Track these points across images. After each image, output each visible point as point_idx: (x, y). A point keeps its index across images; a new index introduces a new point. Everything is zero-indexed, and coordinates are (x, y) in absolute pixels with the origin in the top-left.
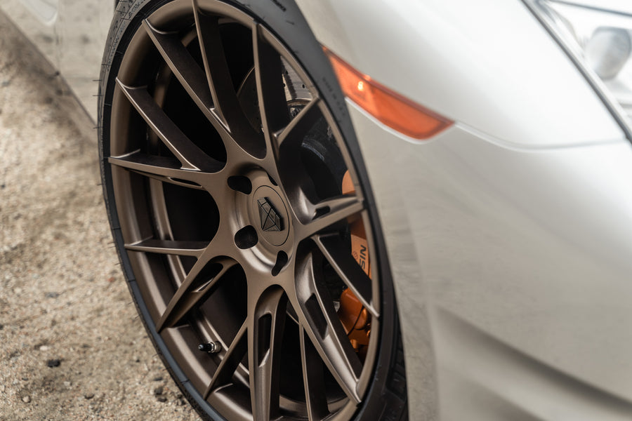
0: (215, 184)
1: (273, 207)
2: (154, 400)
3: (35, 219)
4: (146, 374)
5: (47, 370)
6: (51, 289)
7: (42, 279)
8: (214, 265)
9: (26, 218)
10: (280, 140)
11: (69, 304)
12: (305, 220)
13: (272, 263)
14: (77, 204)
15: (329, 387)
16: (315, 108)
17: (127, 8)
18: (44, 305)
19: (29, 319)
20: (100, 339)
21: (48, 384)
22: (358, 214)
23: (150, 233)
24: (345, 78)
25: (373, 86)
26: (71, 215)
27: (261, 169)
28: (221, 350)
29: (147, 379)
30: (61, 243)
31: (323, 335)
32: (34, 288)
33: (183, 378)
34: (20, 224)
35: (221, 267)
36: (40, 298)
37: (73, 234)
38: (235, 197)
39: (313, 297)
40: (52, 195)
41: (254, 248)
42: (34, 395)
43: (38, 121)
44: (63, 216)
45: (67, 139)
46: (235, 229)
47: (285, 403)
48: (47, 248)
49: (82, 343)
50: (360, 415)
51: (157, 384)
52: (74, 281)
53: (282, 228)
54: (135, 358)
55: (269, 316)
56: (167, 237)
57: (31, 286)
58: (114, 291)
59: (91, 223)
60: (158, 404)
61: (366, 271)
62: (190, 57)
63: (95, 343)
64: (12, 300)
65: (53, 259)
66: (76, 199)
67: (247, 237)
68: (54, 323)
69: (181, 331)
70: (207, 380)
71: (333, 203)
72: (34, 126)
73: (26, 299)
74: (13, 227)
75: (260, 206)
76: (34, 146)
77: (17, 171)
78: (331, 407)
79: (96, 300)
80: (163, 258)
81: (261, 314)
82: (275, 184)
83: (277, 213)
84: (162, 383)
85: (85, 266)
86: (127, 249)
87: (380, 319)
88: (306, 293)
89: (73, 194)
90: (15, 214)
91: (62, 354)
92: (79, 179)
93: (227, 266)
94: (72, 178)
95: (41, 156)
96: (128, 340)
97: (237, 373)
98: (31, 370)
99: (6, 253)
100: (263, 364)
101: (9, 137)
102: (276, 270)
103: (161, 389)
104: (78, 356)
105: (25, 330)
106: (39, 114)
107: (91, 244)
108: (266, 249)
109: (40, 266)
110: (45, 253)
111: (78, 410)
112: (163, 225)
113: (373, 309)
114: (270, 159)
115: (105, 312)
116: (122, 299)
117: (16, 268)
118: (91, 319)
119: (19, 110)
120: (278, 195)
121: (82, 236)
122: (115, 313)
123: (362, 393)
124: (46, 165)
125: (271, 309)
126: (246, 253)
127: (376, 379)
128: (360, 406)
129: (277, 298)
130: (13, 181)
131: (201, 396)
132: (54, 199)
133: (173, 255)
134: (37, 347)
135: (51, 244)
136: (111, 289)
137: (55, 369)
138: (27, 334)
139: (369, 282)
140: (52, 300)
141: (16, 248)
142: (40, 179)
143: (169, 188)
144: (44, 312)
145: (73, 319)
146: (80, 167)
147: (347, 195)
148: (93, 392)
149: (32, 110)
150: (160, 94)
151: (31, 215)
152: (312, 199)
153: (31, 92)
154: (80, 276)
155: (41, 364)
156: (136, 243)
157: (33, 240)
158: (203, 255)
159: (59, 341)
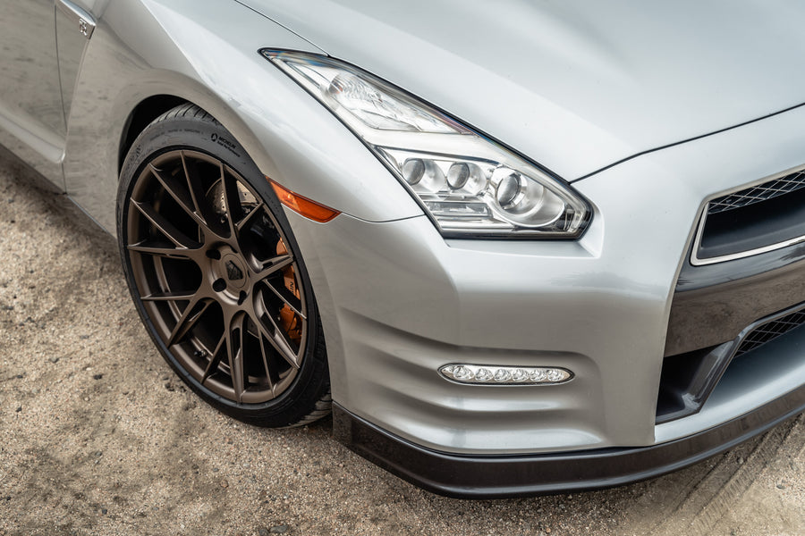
0: (198, 255)
1: (235, 265)
2: (166, 391)
3: (60, 291)
4: (158, 377)
5: (95, 381)
6: (83, 334)
7: (75, 328)
8: (200, 304)
9: (54, 291)
10: (239, 227)
11: (97, 341)
12: (257, 271)
13: (237, 298)
14: (85, 279)
15: (280, 364)
16: (261, 209)
17: (135, 157)
18: (81, 343)
19: (75, 353)
20: (123, 360)
21: (97, 389)
22: (291, 264)
23: (156, 289)
24: (280, 193)
25: (296, 196)
26: (83, 286)
27: (227, 244)
28: (208, 354)
29: (159, 380)
30: (82, 304)
31: (274, 335)
32: (71, 334)
33: (186, 374)
34: (51, 295)
35: (205, 304)
36: (77, 340)
37: (88, 298)
38: (211, 262)
39: (265, 314)
40: (67, 274)
41: (225, 291)
42: (91, 396)
43: (43, 225)
44: (78, 287)
45: (66, 236)
46: (212, 281)
47: (252, 379)
48: (74, 308)
49: (112, 363)
50: (300, 376)
51: (166, 382)
52: (96, 328)
53: (242, 277)
54: (148, 368)
55: (238, 330)
56: (167, 291)
57: (69, 333)
58: (124, 331)
59: (98, 290)
60: (169, 393)
61: (298, 297)
62: (179, 183)
63: (121, 363)
64: (60, 343)
65: (79, 315)
66: (84, 275)
67: (220, 285)
68: (91, 354)
69: (182, 346)
70: (202, 373)
71: (274, 260)
72: (40, 229)
73: (69, 341)
74: (47, 297)
75: (227, 266)
76: (44, 243)
77: (38, 261)
78: (281, 376)
79: (114, 337)
80: (165, 303)
81: (234, 328)
82: (236, 252)
83: (238, 269)
84: (169, 381)
85: (101, 317)
86: (143, 300)
87: (307, 320)
88: (261, 313)
89: (81, 273)
90: (46, 289)
91: (101, 371)
92: (83, 262)
93: (208, 304)
94: (77, 261)
95: (52, 249)
96: (142, 358)
97: (219, 367)
98: (85, 383)
99: (47, 314)
100: (237, 357)
101: (25, 238)
102: (240, 302)
103: (169, 384)
104: (112, 371)
105: (73, 360)
106: (41, 221)
107: (101, 303)
108: (232, 291)
109: (71, 320)
110: (73, 312)
111: (121, 402)
112: (163, 283)
113: (303, 315)
114: (233, 239)
115: (122, 344)
116: (131, 335)
117: (57, 323)
118: (114, 349)
119: (27, 219)
120: (238, 259)
121: (94, 299)
122: (128, 343)
123: (300, 362)
124: (56, 255)
125: (239, 325)
126: (220, 294)
127: (307, 353)
128: (299, 370)
129: (241, 319)
130: (38, 268)
131: (199, 382)
132: (69, 277)
133: (171, 300)
134: (84, 369)
135: (75, 306)
136: (122, 330)
137: (99, 380)
138: (75, 362)
139: (300, 301)
140: (86, 340)
141: (52, 310)
142: (55, 264)
143: (165, 260)
144: (83, 348)
145: (102, 350)
146: (80, 254)
147: (280, 255)
148: (127, 390)
149: (36, 218)
150: (157, 206)
151: (57, 289)
152: (260, 259)
153: (30, 205)
154: (100, 323)
155: (90, 378)
156: (148, 296)
157: (62, 304)
158: (193, 298)
159: (97, 364)
